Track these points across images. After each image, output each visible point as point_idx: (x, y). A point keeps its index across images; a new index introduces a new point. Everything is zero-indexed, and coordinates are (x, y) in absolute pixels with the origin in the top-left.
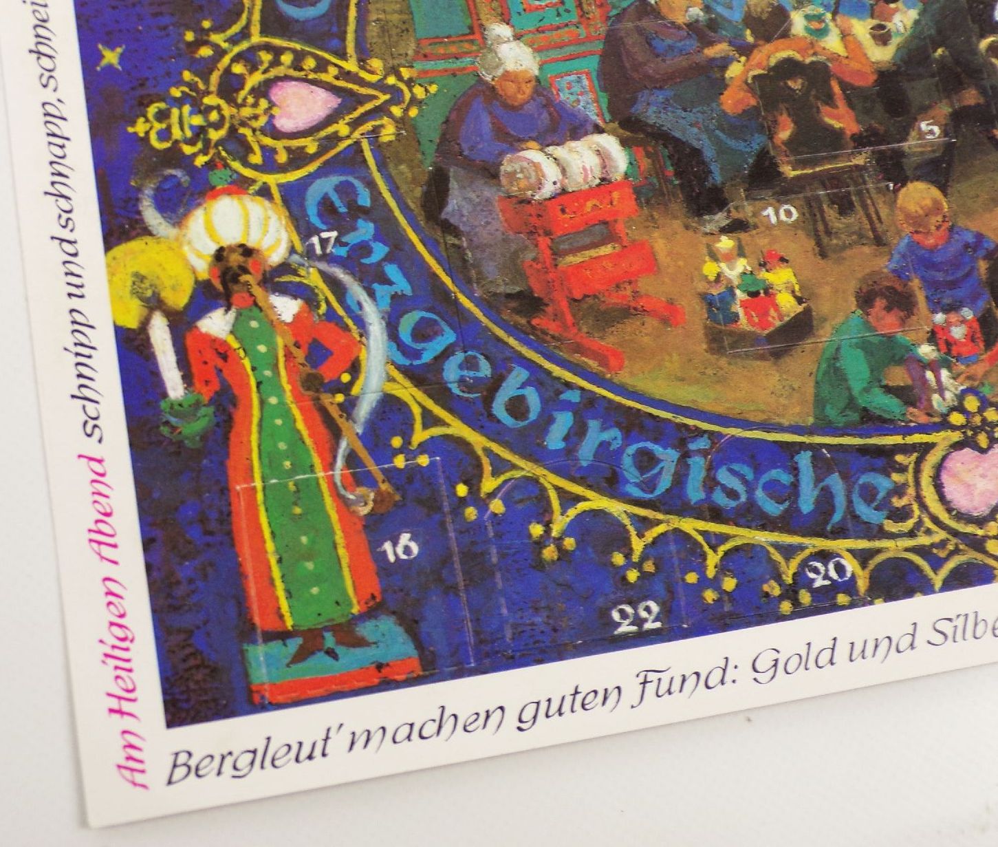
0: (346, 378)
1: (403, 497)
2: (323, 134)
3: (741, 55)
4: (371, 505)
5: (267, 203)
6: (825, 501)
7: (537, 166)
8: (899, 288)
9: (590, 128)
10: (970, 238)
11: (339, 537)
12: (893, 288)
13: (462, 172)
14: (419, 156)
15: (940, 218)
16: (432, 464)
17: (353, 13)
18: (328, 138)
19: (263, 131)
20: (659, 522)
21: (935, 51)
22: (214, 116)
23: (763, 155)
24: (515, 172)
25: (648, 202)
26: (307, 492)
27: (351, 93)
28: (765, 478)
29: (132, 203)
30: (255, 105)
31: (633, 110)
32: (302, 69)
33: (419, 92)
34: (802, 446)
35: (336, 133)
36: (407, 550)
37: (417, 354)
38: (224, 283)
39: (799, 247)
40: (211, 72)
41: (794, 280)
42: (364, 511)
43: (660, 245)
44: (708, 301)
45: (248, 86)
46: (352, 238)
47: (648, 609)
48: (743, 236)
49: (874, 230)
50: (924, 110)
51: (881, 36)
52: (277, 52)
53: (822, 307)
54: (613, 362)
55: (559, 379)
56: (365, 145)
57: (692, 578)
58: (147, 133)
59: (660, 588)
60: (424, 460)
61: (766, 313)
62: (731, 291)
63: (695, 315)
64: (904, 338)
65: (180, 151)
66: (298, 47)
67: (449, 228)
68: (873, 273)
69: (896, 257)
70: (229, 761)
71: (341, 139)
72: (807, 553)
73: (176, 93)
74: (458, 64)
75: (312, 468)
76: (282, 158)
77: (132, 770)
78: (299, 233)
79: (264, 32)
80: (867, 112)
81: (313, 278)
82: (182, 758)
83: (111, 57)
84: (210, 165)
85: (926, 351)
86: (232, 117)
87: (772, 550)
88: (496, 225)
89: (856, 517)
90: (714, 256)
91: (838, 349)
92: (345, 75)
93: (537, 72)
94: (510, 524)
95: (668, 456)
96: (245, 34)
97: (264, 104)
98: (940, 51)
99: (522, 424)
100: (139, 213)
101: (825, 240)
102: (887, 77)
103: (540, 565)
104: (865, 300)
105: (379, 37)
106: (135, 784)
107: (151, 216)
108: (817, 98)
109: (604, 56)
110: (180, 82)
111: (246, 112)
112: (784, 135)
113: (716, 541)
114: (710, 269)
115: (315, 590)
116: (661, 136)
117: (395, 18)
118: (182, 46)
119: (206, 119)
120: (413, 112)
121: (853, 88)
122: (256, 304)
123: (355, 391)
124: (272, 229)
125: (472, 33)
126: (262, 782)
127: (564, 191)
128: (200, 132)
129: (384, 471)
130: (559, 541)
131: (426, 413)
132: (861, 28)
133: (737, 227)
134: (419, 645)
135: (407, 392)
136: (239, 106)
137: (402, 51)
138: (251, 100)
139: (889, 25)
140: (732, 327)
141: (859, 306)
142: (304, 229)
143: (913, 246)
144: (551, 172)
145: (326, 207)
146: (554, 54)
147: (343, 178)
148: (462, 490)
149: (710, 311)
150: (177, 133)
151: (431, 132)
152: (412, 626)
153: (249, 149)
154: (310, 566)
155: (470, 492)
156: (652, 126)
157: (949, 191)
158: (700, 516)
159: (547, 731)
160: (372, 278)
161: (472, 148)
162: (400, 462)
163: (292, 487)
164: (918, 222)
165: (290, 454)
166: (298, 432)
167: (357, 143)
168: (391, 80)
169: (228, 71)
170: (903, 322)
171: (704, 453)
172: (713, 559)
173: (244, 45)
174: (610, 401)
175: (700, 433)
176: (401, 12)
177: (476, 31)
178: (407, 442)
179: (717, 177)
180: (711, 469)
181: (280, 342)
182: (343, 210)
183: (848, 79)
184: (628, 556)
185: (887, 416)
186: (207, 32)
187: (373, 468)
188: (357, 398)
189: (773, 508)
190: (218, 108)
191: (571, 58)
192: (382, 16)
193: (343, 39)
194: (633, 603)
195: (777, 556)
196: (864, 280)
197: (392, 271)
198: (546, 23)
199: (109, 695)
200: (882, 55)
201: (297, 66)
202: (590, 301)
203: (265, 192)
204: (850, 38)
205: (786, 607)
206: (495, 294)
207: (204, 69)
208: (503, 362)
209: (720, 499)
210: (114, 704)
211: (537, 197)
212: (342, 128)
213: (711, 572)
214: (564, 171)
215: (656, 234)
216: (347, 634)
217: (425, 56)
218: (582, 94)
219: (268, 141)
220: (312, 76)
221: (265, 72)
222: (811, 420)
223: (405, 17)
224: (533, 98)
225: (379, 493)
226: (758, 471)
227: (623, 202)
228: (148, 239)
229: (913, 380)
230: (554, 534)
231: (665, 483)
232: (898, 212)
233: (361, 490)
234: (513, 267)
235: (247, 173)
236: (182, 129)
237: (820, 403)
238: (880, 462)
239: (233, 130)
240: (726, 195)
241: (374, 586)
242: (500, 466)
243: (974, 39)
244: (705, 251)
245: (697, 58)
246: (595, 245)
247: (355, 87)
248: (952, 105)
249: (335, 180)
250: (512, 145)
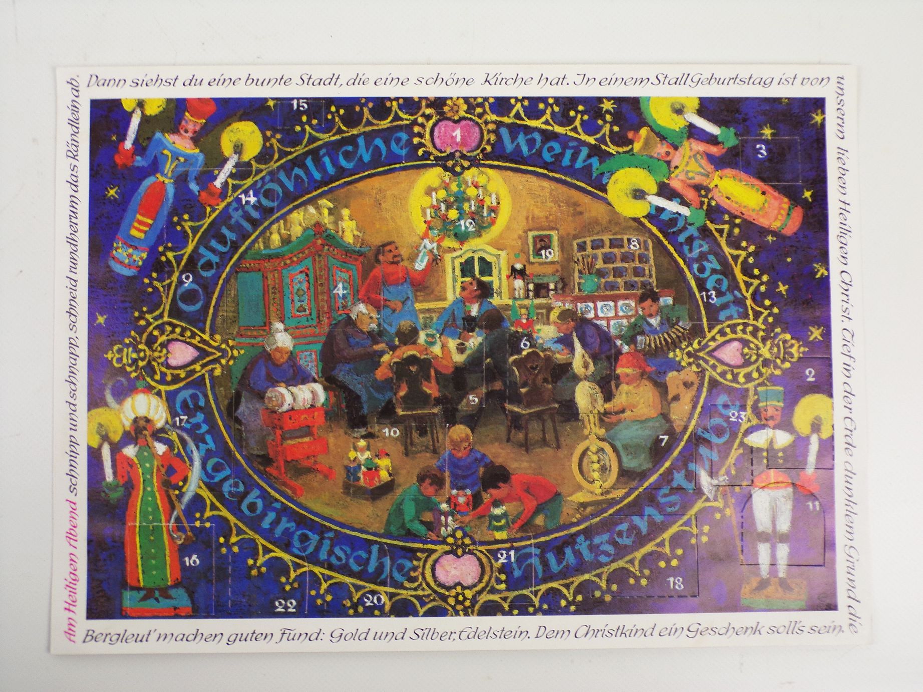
0: (181, 484)
1: (197, 539)
2: (189, 369)
3: (390, 350)
4: (183, 540)
5: (159, 399)
6: (380, 568)
7: (282, 395)
8: (439, 475)
9: (311, 379)
10: (479, 456)
11: (167, 552)
12: (436, 475)
13: (248, 394)
14: (230, 384)
15: (467, 444)
16: (211, 527)
17: (211, 311)
18: (191, 371)
19: (162, 364)
20: (304, 566)
21: (486, 359)
22: (142, 354)
23: (390, 402)
24: (272, 397)
25: (330, 418)
26: (157, 530)
27: (204, 350)
28: (355, 554)
29: (102, 390)
30: (161, 351)
31: (333, 373)
32: (184, 336)
33: (235, 353)
34: (376, 542)
35: (194, 369)
36: (195, 562)
37: (212, 478)
38: (136, 434)
39: (396, 449)
40: (143, 333)
41: (390, 465)
42: (179, 542)
43: (331, 440)
44: (347, 468)
45: (159, 342)
46: (194, 420)
47: (291, 603)
48: (371, 441)
49: (434, 445)
50: (473, 390)
51: (461, 349)
52: (174, 326)
53: (400, 479)
54: (298, 492)
55: (273, 497)
56: (207, 376)
57: (313, 593)
58: (112, 358)
59: (298, 595)
60: (208, 525)
61: (373, 479)
62: (359, 466)
63: (340, 475)
64: (435, 499)
65: (125, 368)
66: (184, 325)
67: (238, 421)
68: (428, 466)
69: (441, 460)
70: (109, 637)
71: (196, 372)
72: (366, 590)
73: (127, 341)
74: (256, 341)
75: (161, 521)
76: (169, 378)
77: (70, 634)
78: (171, 414)
79: (170, 316)
80: (445, 387)
81: (174, 437)
82: (91, 633)
83: (101, 320)
84: (137, 378)
85: (444, 506)
86: (150, 356)
87: (351, 586)
88: (259, 421)
89: (392, 578)
90: (355, 449)
91: (403, 500)
92: (203, 341)
93: (292, 349)
94: (240, 559)
95: (314, 538)
96: (161, 316)
97: (165, 351)
98: (488, 360)
99: (253, 515)
100: (104, 396)
101: (409, 447)
102: (459, 371)
103: (249, 577)
104: (421, 479)
105: (222, 324)
106: (70, 640)
107: (109, 398)
108: (422, 377)
109: (325, 344)
110: (129, 336)
111: (156, 354)
112: (402, 393)
113: (327, 578)
114: (352, 454)
115: (154, 572)
116: (344, 387)
117: (231, 314)
118: (133, 319)
119: (138, 356)
120: (231, 363)
121: (441, 374)
122: (148, 445)
123: (184, 490)
124: (160, 412)
125: (265, 326)
126: (121, 648)
127: (293, 409)
128: (135, 361)
129: (191, 527)
130: (259, 568)
131: (212, 504)
132: (452, 344)
133: (369, 436)
134: (193, 602)
135: (206, 494)
136: (154, 351)
137: (231, 332)
138: (159, 349)
139: (467, 344)
140: (356, 483)
141: (418, 481)
142: (174, 414)
143: (451, 456)
144: (289, 399)
145: (185, 404)
146: (302, 340)
147: (194, 391)
148: (222, 540)
149: (347, 475)
150: (125, 361)
151: (237, 374)
152: (191, 594)
153: (155, 373)
154: (154, 562)
155: (225, 541)
156: (340, 382)
157: (475, 431)
158: (323, 567)
159: (239, 647)
160: (199, 440)
161: (254, 384)
162: (198, 524)
163: (151, 528)
164: (456, 445)
165: (153, 513)
166: (157, 504)
167: (204, 375)
168: (223, 346)
169: (151, 333)
170: (437, 491)
171: (331, 539)
172: (324, 586)
173: (160, 322)
174: (294, 510)
175: (330, 529)
176: (234, 312)
177: (267, 325)
178: (202, 515)
179: (365, 410)
180: (332, 546)
181: (156, 463)
182: (192, 406)
183: (439, 369)
184: (287, 579)
185: (418, 534)
186: (144, 313)
187: (186, 525)
188: (184, 493)
189: (356, 568)
190: (144, 351)
191: (309, 343)
192: (225, 314)
193: (205, 323)
194: (286, 600)
195: (353, 589)
196: (423, 469)
197: (208, 438)
198: (301, 324)
199: (66, 602)
200: (459, 358)
201: (182, 334)
202: (294, 463)
203: (159, 394)
204: (446, 348)
205: (351, 612)
206: (252, 454)
207: (141, 331)
208: (250, 485)
209: (333, 560)
210: (67, 606)
211: (280, 410)
212: (197, 367)
213: (322, 592)
214: (294, 399)
215: (331, 435)
216: (165, 592)
217: (241, 335)
218: (311, 362)
219: (164, 369)
220: (188, 340)
221: (167, 336)
222: (383, 531)
223: (235, 314)
224: (287, 362)
225: (187, 536)
226: (353, 550)
227: (319, 418)
228: (106, 408)
229: (434, 519)
230: (258, 565)
231: (311, 549)
232: (447, 438)
233: (180, 534)
234: (263, 443)
235: (153, 383)
236: (127, 359)
237: (388, 523)
238: (409, 555)
239: (149, 363)
240: (368, 420)
241: (178, 575)
242: (240, 532)
243: (507, 356)
244: (352, 446)
245: (369, 350)
246: (302, 437)
247: (206, 348)
248: (487, 388)
249: (191, 391)
250: (273, 384)
